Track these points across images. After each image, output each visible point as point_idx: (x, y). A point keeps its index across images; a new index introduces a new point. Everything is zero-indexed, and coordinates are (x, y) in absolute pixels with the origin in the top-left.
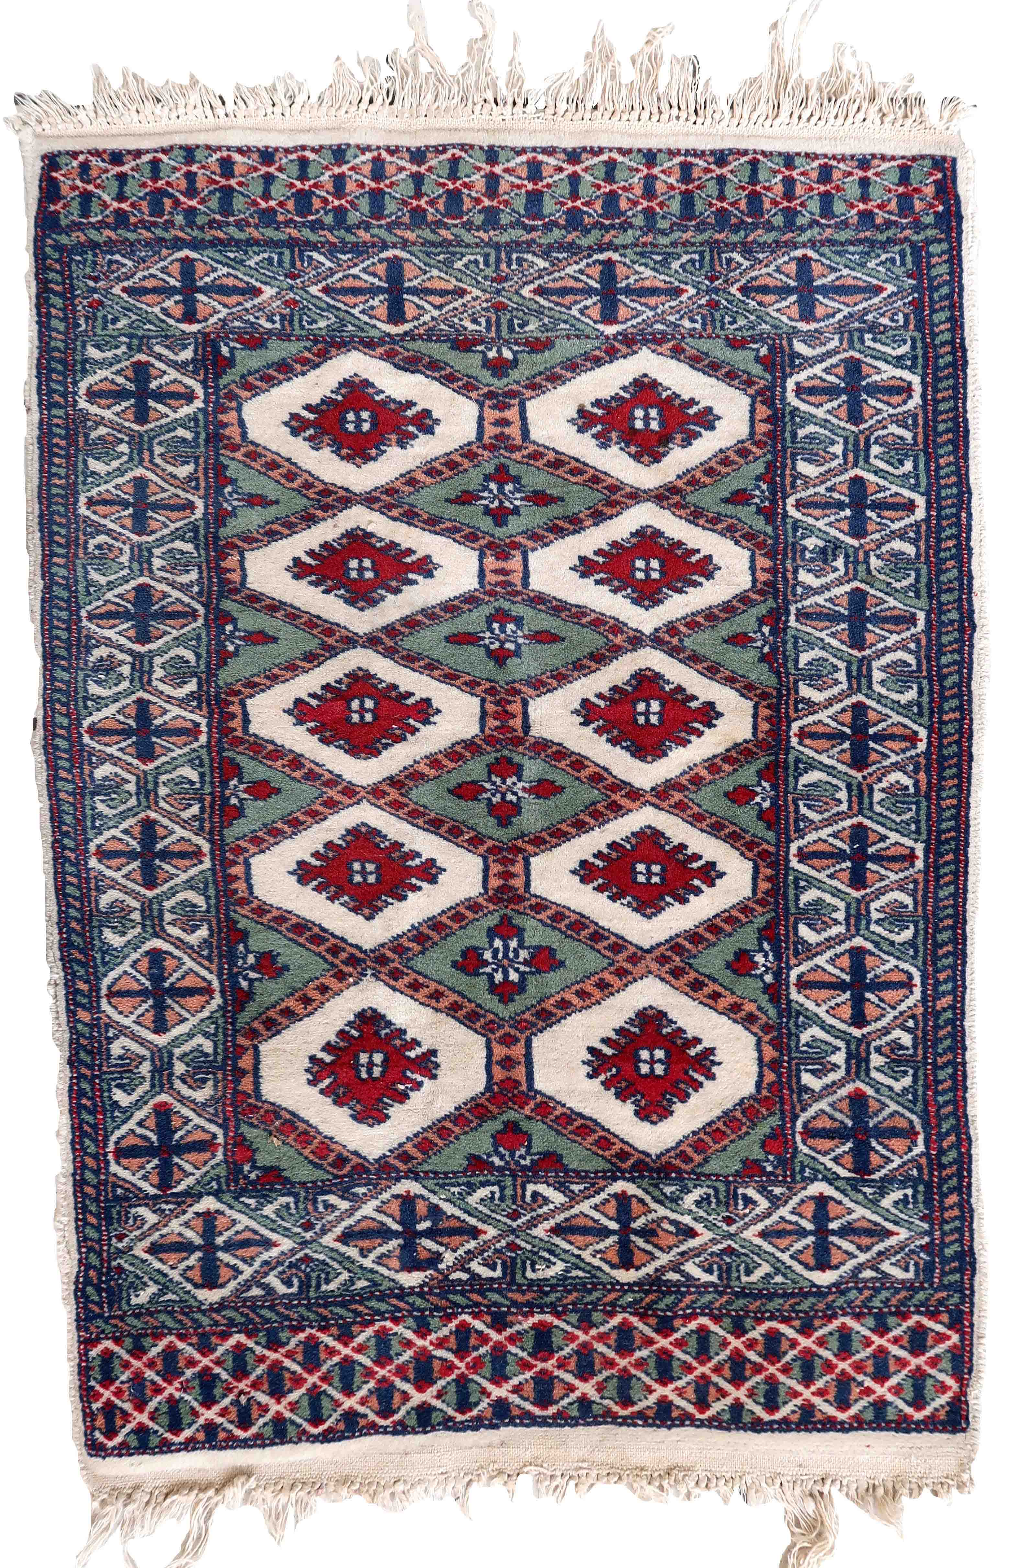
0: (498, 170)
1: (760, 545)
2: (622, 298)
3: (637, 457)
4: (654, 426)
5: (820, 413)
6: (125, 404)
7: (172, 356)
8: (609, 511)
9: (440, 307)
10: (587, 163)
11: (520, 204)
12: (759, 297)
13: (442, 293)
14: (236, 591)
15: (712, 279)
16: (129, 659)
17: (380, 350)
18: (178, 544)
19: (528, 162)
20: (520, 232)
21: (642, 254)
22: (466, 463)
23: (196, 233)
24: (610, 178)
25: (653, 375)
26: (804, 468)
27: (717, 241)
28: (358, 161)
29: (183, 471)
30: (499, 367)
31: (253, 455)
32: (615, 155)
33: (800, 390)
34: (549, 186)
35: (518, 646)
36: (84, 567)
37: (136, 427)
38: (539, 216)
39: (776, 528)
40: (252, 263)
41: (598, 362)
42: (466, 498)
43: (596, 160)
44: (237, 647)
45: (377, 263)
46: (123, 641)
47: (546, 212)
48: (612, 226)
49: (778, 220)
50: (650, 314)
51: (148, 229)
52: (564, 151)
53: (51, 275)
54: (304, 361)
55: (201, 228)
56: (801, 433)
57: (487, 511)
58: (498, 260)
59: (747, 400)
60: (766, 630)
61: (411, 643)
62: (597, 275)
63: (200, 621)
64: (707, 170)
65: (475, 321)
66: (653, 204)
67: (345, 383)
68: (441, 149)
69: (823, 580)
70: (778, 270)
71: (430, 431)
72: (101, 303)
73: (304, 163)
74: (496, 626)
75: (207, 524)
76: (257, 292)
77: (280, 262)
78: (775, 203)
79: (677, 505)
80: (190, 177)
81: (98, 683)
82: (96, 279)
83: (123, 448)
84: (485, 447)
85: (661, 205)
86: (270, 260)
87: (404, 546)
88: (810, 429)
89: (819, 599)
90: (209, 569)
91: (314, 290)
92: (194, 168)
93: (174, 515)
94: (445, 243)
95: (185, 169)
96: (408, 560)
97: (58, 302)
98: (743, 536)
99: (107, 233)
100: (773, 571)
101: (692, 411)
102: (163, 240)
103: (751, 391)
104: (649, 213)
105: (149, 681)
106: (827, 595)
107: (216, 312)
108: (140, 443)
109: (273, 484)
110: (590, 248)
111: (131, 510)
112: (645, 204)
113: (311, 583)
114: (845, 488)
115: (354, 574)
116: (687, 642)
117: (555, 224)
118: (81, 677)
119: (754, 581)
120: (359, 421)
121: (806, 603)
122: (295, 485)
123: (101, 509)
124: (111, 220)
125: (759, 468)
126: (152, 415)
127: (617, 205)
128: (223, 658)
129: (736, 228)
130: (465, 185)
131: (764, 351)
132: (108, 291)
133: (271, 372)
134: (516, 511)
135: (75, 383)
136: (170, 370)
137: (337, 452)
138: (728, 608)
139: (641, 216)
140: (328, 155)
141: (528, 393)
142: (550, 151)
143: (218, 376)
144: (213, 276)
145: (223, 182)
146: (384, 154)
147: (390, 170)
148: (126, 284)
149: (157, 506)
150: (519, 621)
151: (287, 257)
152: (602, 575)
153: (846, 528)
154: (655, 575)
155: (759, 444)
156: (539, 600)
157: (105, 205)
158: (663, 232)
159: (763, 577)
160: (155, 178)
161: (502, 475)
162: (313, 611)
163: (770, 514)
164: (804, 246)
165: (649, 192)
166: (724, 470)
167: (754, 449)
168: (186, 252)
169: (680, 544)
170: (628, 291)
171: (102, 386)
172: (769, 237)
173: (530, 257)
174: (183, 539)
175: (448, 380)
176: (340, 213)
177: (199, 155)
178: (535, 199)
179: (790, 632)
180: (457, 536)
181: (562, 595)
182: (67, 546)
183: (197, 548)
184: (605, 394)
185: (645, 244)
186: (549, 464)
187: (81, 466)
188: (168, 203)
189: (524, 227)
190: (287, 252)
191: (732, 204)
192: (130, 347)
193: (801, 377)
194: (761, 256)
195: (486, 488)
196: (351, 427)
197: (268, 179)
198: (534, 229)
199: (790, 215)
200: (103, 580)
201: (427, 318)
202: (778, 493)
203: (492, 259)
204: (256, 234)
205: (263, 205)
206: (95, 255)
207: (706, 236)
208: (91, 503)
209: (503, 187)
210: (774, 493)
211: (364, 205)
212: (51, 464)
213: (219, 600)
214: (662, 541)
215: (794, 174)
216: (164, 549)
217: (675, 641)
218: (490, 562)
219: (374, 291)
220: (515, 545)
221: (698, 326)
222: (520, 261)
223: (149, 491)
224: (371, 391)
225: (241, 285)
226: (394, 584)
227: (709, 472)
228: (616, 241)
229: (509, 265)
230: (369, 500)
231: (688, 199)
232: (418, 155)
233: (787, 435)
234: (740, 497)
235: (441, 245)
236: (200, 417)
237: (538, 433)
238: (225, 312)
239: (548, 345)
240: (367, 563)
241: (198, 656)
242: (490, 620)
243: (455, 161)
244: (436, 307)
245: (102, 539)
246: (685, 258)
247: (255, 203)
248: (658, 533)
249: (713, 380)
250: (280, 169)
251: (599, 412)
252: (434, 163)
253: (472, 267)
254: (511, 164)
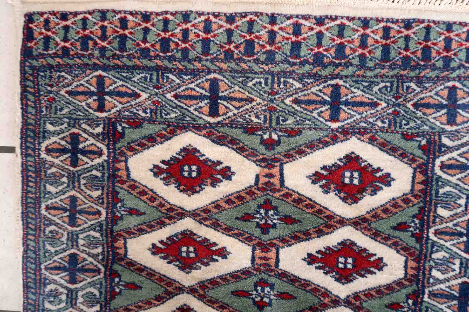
0: (276, 28)
1: (411, 255)
2: (343, 107)
3: (344, 199)
4: (356, 182)
5: (454, 180)
6: (65, 156)
7: (91, 131)
8: (327, 230)
9: (238, 108)
10: (328, 26)
11: (287, 49)
12: (424, 110)
13: (240, 100)
14: (122, 259)
15: (397, 98)
16: (66, 292)
17: (204, 132)
18: (92, 233)
19: (293, 24)
20: (287, 66)
21: (356, 82)
22: (248, 198)
23: (105, 61)
24: (341, 35)
25: (357, 153)
26: (442, 212)
27: (402, 76)
28: (196, 21)
29: (96, 194)
30: (270, 144)
31: (133, 187)
32: (345, 21)
33: (443, 166)
34: (304, 39)
35: (271, 300)
36: (43, 242)
37: (71, 169)
38: (298, 57)
39: (422, 246)
40: (135, 79)
41: (326, 144)
42: (247, 217)
43: (333, 24)
44: (121, 290)
45: (205, 81)
46: (62, 282)
47: (302, 54)
48: (340, 64)
49: (440, 64)
50: (359, 117)
51: (80, 58)
52: (315, 17)
53: (28, 83)
54: (162, 136)
55: (108, 59)
56: (441, 191)
57: (258, 225)
58: (273, 82)
59: (411, 170)
60: (410, 302)
61: (212, 293)
62: (329, 93)
63: (102, 275)
64: (399, 32)
65: (257, 117)
66: (365, 52)
67: (184, 150)
68: (244, 15)
69: (446, 276)
70: (437, 94)
71: (229, 178)
72: (54, 99)
73: (166, 22)
74: (259, 288)
75: (107, 223)
76: (138, 96)
77: (151, 79)
78: (439, 53)
79: (365, 228)
80: (103, 28)
81: (50, 302)
82: (52, 86)
83: (64, 179)
84: (259, 189)
85: (370, 52)
86: (145, 78)
87: (212, 241)
88: (447, 189)
89: (443, 286)
90: (108, 247)
91: (169, 96)
92: (106, 23)
93: (91, 217)
94: (243, 71)
95: (101, 23)
96: (214, 248)
97: (32, 98)
98: (402, 249)
99: (58, 60)
100: (418, 269)
101: (378, 175)
102: (88, 65)
103: (414, 165)
104: (362, 57)
105: (76, 304)
106: (447, 284)
107: (115, 106)
108: (74, 177)
109: (143, 204)
110: (326, 77)
111: (68, 213)
112: (360, 51)
113: (161, 257)
114: (464, 225)
115: (184, 254)
116: (364, 305)
117: (307, 62)
118: (41, 299)
119: (406, 274)
120: (190, 171)
121: (435, 288)
122: (154, 204)
123: (52, 212)
124: (60, 52)
125: (415, 210)
126: (80, 162)
127: (344, 52)
128: (113, 295)
129: (414, 68)
130: (257, 37)
131: (424, 142)
132: (57, 93)
133: (144, 141)
134: (274, 226)
135: (39, 144)
136: (90, 138)
137: (178, 187)
138: (389, 288)
139: (358, 59)
140: (179, 16)
141: (286, 160)
142: (306, 17)
143: (115, 143)
144: (114, 86)
145: (121, 32)
146: (211, 17)
147: (214, 26)
148: (67, 89)
149: (81, 212)
150: (272, 286)
151: (155, 77)
152: (320, 264)
153: (463, 248)
154: (349, 266)
155: (416, 196)
156: (284, 275)
157: (57, 44)
158: (370, 69)
159: (411, 272)
160: (84, 29)
161: (267, 205)
162: (162, 272)
163: (418, 237)
164: (454, 79)
165: (363, 44)
166: (394, 210)
167: (413, 199)
168: (100, 72)
169: (365, 250)
170: (346, 103)
171: (54, 146)
172: (433, 74)
173: (291, 81)
174: (94, 230)
175: (241, 150)
176: (185, 51)
177: (109, 15)
178: (296, 46)
179: (424, 305)
180: (241, 238)
181: (296, 273)
182: (35, 230)
183: (102, 235)
184: (329, 162)
185: (358, 76)
186: (294, 201)
187: (42, 188)
188: (91, 43)
189: (289, 63)
190: (155, 73)
191: (413, 53)
192: (69, 125)
193: (444, 158)
194: (427, 85)
195: (258, 212)
196: (186, 174)
197: (146, 31)
198: (294, 64)
199: (447, 61)
200: (53, 250)
201: (231, 114)
202: (425, 225)
203: (269, 81)
204: (138, 62)
205: (143, 46)
206: (51, 72)
207: (395, 72)
208: (47, 208)
209: (278, 39)
210: (422, 225)
211: (199, 47)
212: (28, 186)
213: (112, 264)
214: (355, 248)
215: (452, 35)
216: (85, 235)
217: (358, 303)
218: (258, 252)
219: (202, 98)
220: (272, 245)
221: (386, 125)
222: (285, 83)
223: (78, 204)
224: (198, 154)
225: (129, 91)
226: (205, 260)
227: (386, 211)
228: (342, 73)
229: (279, 85)
230: (194, 214)
231: (386, 49)
232: (231, 19)
233: (433, 192)
234: (402, 227)
235: (241, 72)
236: (105, 164)
237: (289, 183)
238: (120, 106)
239: (298, 132)
240: (191, 249)
241: (101, 293)
242: (256, 285)
243: (251, 23)
244: (236, 108)
245: (53, 228)
246: (382, 85)
247: (138, 45)
248: (353, 243)
249: (392, 158)
250: (153, 25)
251: (325, 173)
252: (239, 23)
253: (258, 86)
254: (284, 25)
